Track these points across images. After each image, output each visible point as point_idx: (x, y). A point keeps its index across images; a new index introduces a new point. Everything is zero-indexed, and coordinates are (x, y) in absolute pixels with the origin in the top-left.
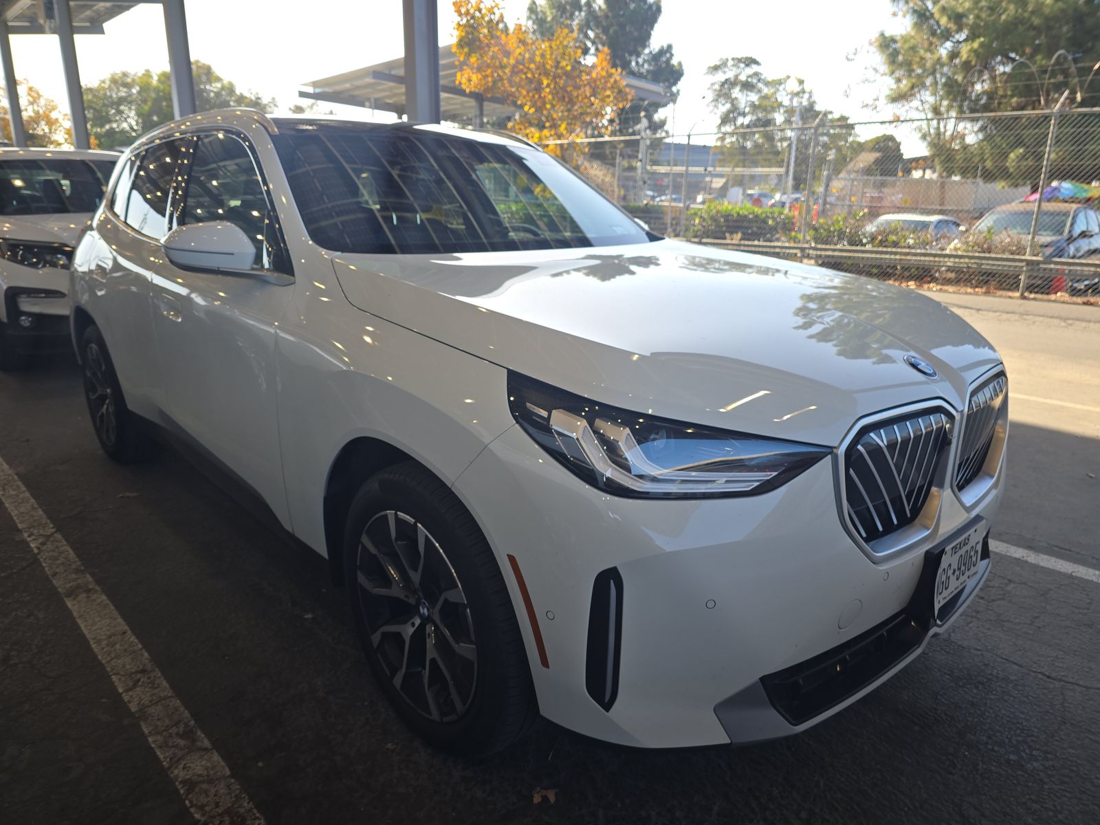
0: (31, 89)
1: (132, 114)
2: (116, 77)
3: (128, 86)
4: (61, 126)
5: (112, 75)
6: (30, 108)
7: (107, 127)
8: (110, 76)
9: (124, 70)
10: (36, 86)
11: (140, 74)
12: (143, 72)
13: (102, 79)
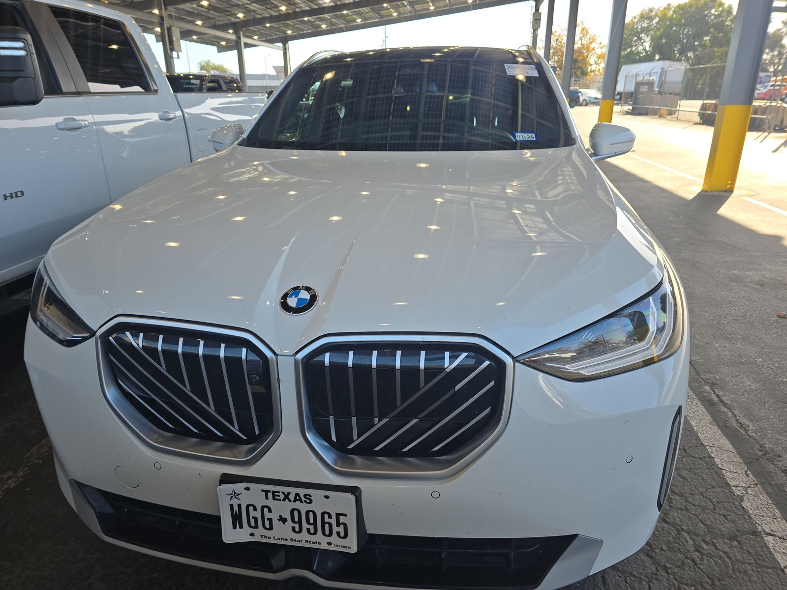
0: (583, 29)
1: (648, 39)
2: (645, 13)
3: (651, 19)
4: (595, 53)
5: (642, 12)
6: (579, 43)
7: (629, 50)
8: (640, 13)
9: (651, 7)
10: (587, 27)
11: (662, 9)
12: (665, 6)
13: (634, 16)
